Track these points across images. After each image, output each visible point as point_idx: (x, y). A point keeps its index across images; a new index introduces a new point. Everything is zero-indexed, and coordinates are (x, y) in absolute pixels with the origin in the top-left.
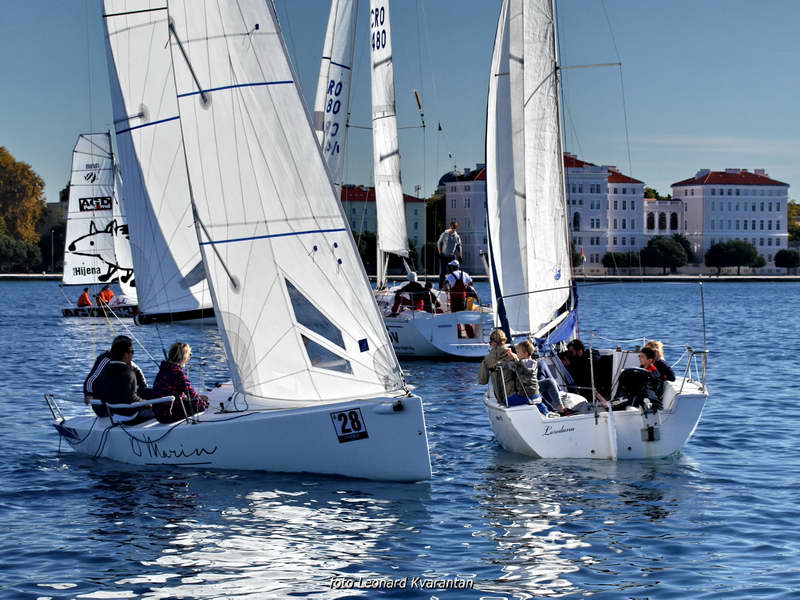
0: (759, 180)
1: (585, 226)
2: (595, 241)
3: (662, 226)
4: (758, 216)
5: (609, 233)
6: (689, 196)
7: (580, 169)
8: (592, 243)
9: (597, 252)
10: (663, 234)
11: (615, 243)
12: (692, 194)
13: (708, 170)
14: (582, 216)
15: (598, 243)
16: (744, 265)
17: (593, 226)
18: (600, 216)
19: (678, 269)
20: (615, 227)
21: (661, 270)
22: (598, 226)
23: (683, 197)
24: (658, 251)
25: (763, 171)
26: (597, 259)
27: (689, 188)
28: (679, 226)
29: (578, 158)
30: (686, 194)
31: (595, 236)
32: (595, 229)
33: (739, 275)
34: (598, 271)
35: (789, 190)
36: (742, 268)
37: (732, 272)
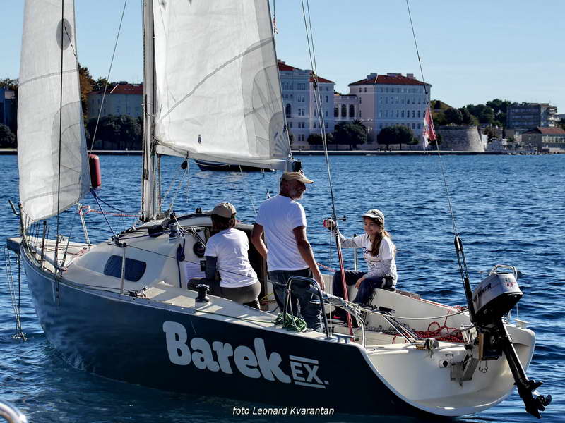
0: (410, 81)
1: (295, 114)
2: (302, 125)
3: (344, 115)
4: (411, 108)
5: (311, 119)
6: (363, 93)
7: (291, 72)
8: (299, 127)
9: (303, 133)
10: (344, 120)
11: (314, 126)
12: (366, 91)
13: (376, 74)
14: (292, 107)
15: (303, 127)
16: (404, 143)
17: (300, 114)
18: (305, 107)
19: (358, 146)
20: (315, 115)
21: (348, 146)
22: (303, 114)
23: (358, 94)
24: (347, 132)
25: (412, 75)
26: (303, 138)
27: (363, 87)
28: (355, 114)
29: (286, 64)
30: (360, 91)
31: (301, 121)
32: (301, 116)
33: (401, 150)
34: (303, 147)
35: (431, 89)
36: (403, 145)
37: (395, 148)
